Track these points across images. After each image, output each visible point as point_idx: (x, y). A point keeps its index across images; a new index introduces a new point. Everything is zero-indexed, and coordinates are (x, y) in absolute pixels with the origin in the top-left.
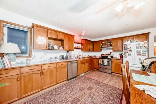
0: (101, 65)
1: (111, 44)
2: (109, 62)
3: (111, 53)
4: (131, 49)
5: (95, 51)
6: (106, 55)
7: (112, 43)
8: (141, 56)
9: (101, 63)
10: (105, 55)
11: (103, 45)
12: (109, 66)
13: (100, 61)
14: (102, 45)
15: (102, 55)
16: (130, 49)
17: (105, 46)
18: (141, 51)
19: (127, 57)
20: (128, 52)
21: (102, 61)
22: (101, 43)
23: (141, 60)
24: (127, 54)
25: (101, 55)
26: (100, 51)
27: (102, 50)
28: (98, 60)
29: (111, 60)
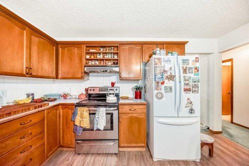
0: (85, 130)
1: (116, 57)
2: (112, 115)
3: (113, 84)
4: (173, 74)
5: (63, 78)
6: (101, 89)
7: (117, 53)
8: (191, 92)
9: (86, 124)
10: (97, 92)
11: (91, 60)
12: (112, 129)
13: (82, 116)
14: (88, 57)
15: (89, 92)
16: (169, 74)
17: (97, 63)
18: (191, 80)
19: (162, 97)
20: (166, 81)
21: (86, 114)
22: (87, 53)
23: (191, 103)
24: (163, 87)
25: (87, 90)
26: (82, 78)
27: (87, 73)
28: (74, 114)
29: (118, 109)
